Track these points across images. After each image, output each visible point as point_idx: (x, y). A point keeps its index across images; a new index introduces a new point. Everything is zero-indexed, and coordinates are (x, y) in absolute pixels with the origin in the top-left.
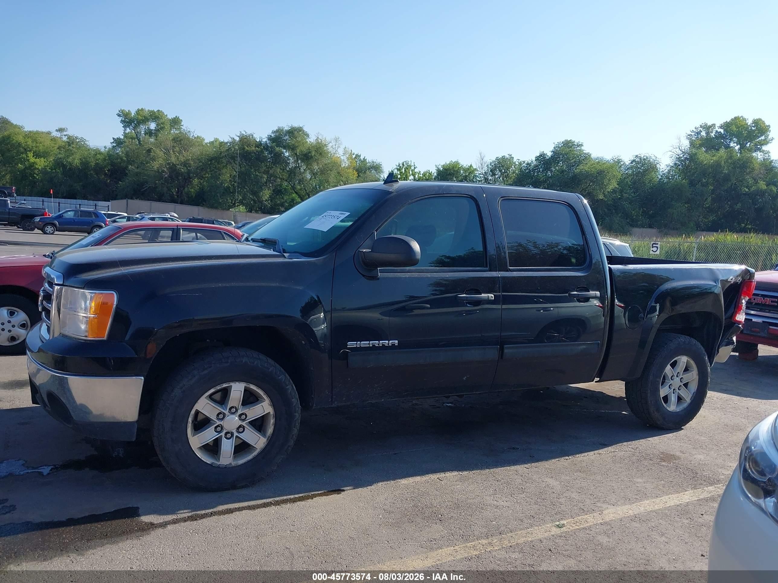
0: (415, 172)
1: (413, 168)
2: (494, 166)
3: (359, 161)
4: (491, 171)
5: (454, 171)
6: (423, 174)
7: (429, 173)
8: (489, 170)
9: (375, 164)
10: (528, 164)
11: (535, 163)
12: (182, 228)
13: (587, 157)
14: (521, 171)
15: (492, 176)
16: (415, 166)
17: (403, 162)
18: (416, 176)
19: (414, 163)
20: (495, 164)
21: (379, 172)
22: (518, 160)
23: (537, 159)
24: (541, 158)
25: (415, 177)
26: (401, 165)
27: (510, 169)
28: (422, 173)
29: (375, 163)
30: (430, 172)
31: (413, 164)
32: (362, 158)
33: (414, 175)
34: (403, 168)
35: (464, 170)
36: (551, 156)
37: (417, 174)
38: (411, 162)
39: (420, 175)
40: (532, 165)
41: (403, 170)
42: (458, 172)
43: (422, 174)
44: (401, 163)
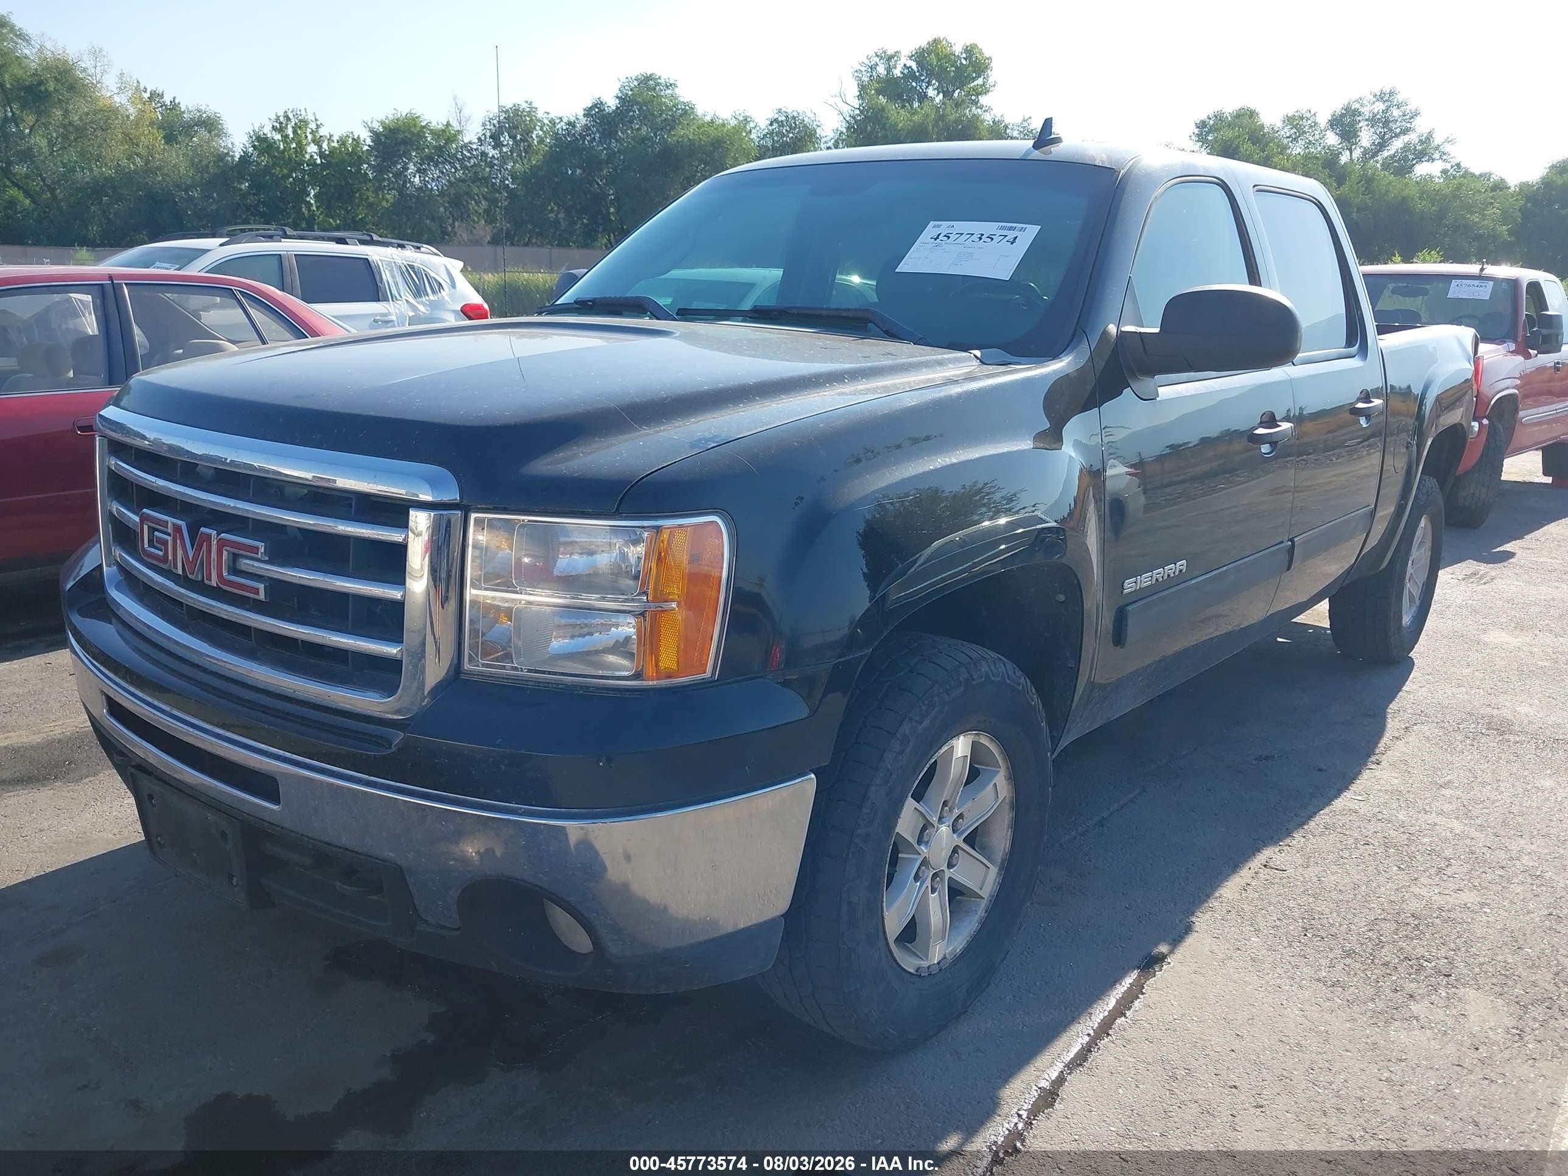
0: (321, 137)
1: (313, 126)
2: (497, 125)
3: (161, 107)
4: (490, 137)
5: (413, 134)
6: (338, 142)
7: (354, 139)
8: (488, 134)
9: (204, 116)
10: (569, 123)
11: (583, 121)
12: (125, 284)
13: (687, 112)
14: (557, 139)
15: (494, 148)
16: (318, 123)
17: (285, 112)
18: (325, 146)
19: (314, 114)
20: (499, 122)
21: (218, 135)
22: (546, 115)
23: (588, 113)
24: (596, 111)
25: (320, 147)
26: (282, 119)
27: (532, 133)
28: (336, 138)
29: (205, 113)
30: (356, 137)
31: (311, 117)
32: (167, 99)
33: (317, 142)
34: (289, 126)
35: (434, 133)
36: (617, 108)
37: (326, 141)
38: (306, 112)
39: (333, 144)
40: (578, 125)
41: (290, 131)
42: (420, 135)
43: (336, 141)
44: (281, 113)
